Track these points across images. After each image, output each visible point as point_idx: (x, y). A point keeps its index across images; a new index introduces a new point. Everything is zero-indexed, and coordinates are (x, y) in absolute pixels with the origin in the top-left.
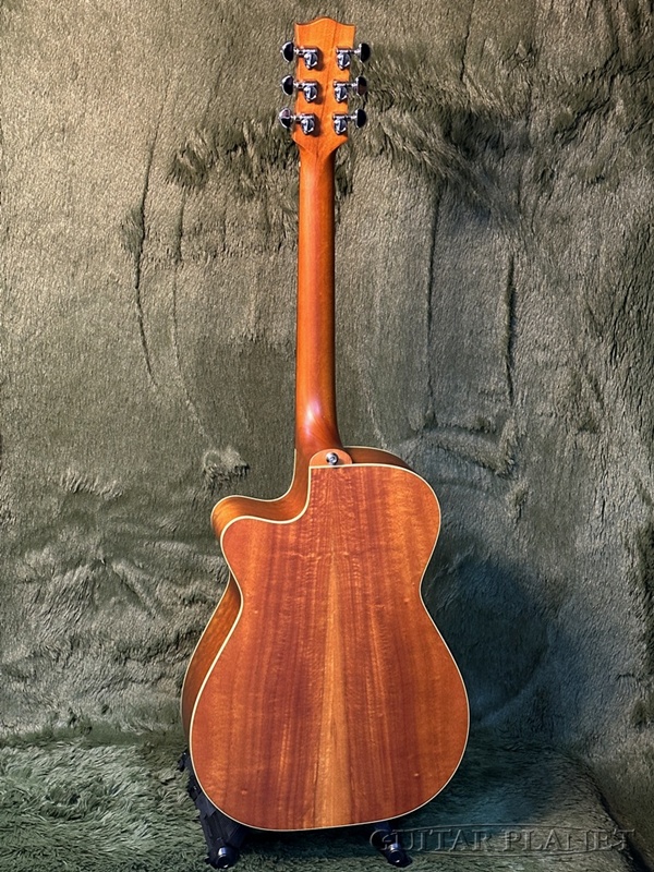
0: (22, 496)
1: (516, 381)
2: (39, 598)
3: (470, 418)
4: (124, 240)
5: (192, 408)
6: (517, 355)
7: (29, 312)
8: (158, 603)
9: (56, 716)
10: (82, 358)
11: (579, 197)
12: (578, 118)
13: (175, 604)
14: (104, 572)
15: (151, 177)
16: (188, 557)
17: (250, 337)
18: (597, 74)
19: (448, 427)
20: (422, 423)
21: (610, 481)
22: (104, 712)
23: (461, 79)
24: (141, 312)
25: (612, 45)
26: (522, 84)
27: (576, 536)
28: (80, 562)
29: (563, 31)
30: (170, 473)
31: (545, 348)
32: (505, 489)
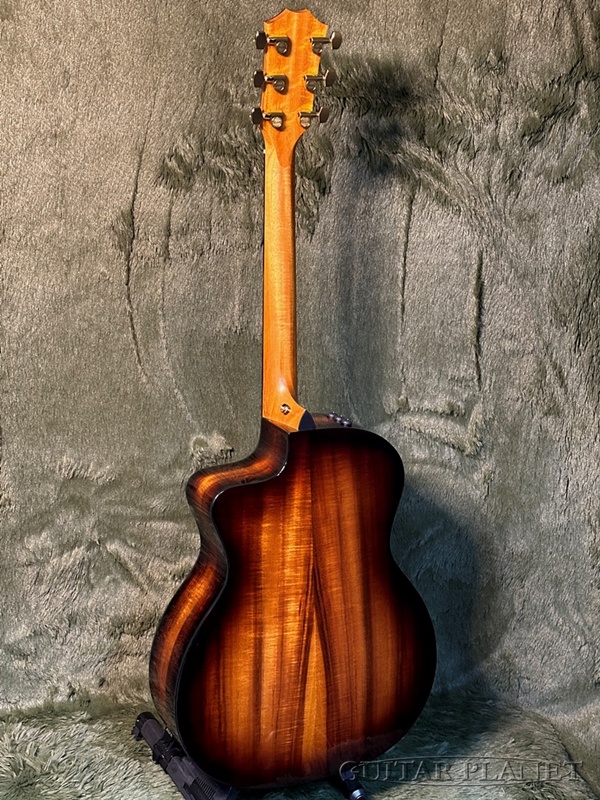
0: (21, 485)
1: (484, 368)
2: (38, 580)
3: (441, 403)
4: (114, 240)
5: (180, 397)
6: (484, 345)
7: (25, 310)
8: (150, 579)
9: (56, 690)
10: (76, 353)
11: (545, 196)
12: (545, 121)
13: (165, 580)
14: (99, 552)
15: (140, 179)
16: (177, 536)
17: (234, 330)
18: (563, 80)
19: (420, 411)
20: (396, 408)
21: (573, 462)
22: (101, 685)
23: (435, 85)
24: (131, 307)
25: (578, 52)
26: (492, 90)
27: (541, 513)
28: (76, 543)
29: (532, 40)
30: (160, 456)
31: (512, 337)
32: (474, 468)
